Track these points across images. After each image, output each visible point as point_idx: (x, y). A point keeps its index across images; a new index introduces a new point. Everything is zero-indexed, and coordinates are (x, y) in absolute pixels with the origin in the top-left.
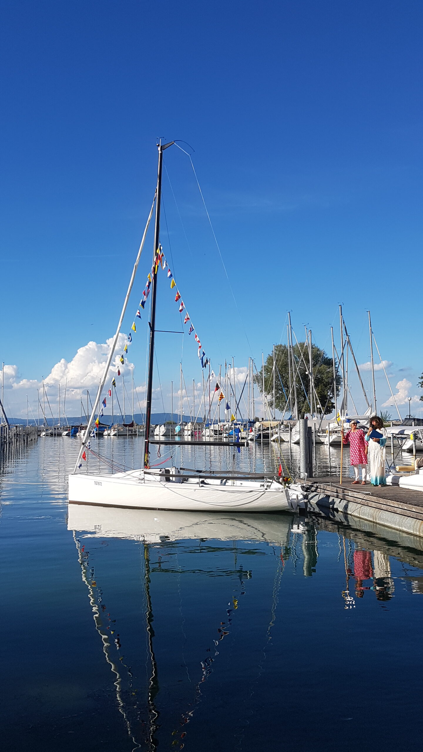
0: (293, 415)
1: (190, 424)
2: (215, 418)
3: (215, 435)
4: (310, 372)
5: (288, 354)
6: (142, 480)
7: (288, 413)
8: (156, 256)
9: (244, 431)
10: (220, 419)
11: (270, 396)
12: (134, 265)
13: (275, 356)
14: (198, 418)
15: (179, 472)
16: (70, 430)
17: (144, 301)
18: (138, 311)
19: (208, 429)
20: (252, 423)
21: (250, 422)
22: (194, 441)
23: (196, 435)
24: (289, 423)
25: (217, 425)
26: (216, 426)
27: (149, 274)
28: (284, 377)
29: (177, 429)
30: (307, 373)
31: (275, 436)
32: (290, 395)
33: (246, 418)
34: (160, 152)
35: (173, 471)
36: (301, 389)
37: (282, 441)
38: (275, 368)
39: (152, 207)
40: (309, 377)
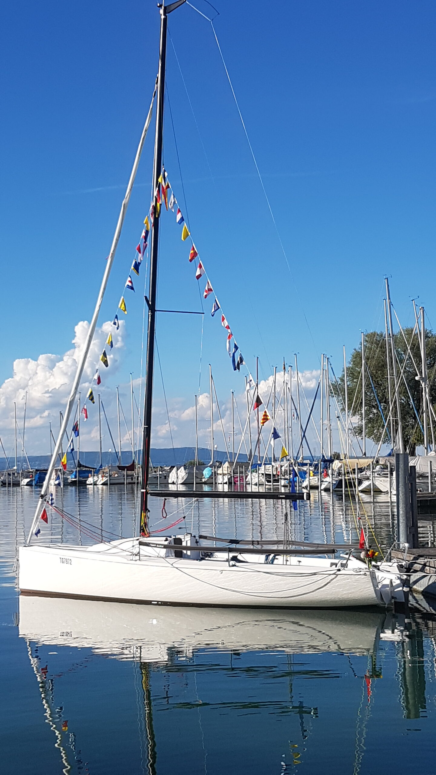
0: (395, 448)
1: (227, 464)
2: (267, 454)
3: (268, 482)
4: (423, 376)
5: (386, 347)
6: (136, 555)
7: (389, 444)
8: (157, 189)
9: (314, 475)
10: (276, 456)
11: (358, 417)
12: (122, 203)
13: (365, 351)
14: (239, 454)
15: (197, 542)
16: (33, 476)
17: (139, 263)
18: (129, 279)
19: (256, 472)
20: (328, 462)
21: (324, 461)
22: (234, 492)
23: (237, 483)
24: (389, 461)
25: (271, 466)
26: (269, 467)
27: (147, 217)
28: (381, 385)
29: (207, 473)
30: (417, 378)
31: (365, 484)
32: (390, 414)
33: (318, 454)
34: (163, 17)
35: (187, 541)
36: (409, 405)
37: (378, 492)
38: (365, 371)
39: (151, 107)
40: (422, 386)
